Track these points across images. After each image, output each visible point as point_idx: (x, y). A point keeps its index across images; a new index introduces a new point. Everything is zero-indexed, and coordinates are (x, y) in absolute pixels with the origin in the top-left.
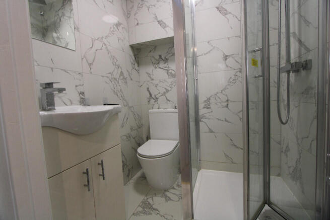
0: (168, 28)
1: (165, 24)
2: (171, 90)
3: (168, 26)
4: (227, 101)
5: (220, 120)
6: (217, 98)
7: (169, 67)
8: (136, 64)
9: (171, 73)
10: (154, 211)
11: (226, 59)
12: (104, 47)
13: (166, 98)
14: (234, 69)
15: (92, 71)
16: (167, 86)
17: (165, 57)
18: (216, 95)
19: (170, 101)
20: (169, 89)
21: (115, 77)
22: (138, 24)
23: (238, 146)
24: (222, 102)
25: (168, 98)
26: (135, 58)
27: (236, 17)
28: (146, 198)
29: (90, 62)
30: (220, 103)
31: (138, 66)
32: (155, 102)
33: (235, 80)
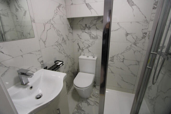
0: (92, 10)
1: (91, 6)
2: (91, 46)
3: (93, 8)
4: (124, 59)
5: (118, 68)
6: (118, 57)
7: (91, 32)
8: (71, 29)
9: (92, 36)
10: (83, 111)
11: (127, 36)
12: (52, 26)
13: (89, 50)
14: (131, 42)
15: (46, 45)
16: (89, 43)
17: (89, 26)
18: (118, 55)
19: (90, 52)
20: (91, 45)
21: (59, 43)
22: (72, 4)
23: (125, 81)
24: (121, 59)
25: (90, 50)
26: (70, 25)
27: (139, 9)
28: (78, 103)
29: (45, 40)
30: (119, 59)
31: (72, 30)
32: (82, 51)
33: (130, 48)
